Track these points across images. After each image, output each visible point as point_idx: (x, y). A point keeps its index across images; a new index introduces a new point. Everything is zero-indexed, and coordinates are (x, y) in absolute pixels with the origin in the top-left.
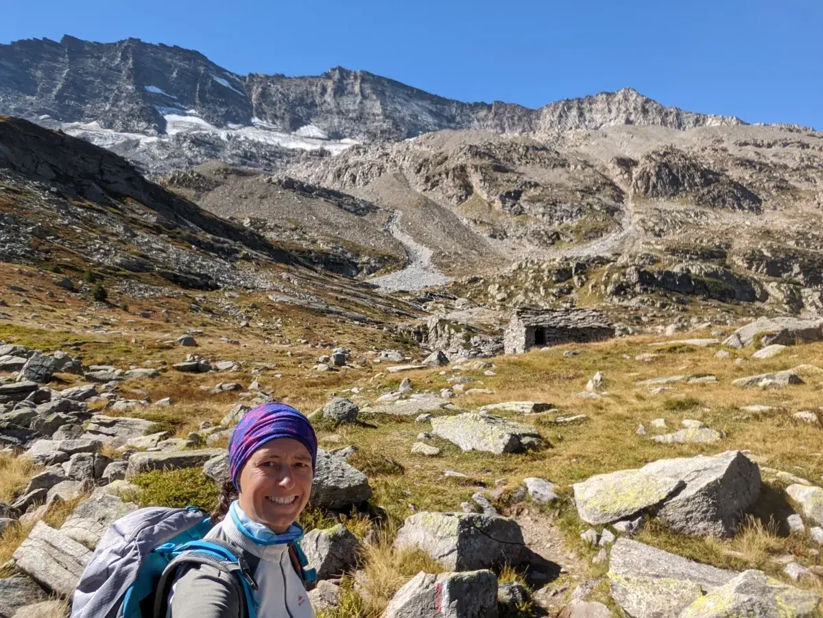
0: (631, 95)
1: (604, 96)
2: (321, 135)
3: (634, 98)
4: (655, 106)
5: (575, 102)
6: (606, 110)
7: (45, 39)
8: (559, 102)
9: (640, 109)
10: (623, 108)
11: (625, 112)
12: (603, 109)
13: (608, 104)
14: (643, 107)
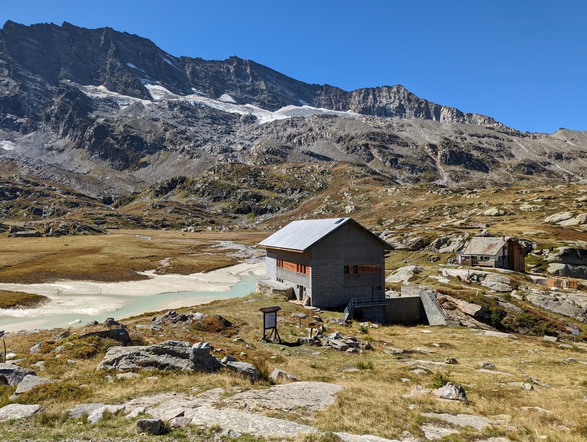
0: (401, 89)
1: (387, 88)
2: (233, 101)
3: (403, 91)
4: (414, 97)
5: (371, 90)
6: (388, 97)
7: (52, 23)
8: (362, 89)
9: (406, 98)
10: (397, 97)
11: (398, 99)
12: (386, 96)
13: (389, 93)
14: (408, 98)
